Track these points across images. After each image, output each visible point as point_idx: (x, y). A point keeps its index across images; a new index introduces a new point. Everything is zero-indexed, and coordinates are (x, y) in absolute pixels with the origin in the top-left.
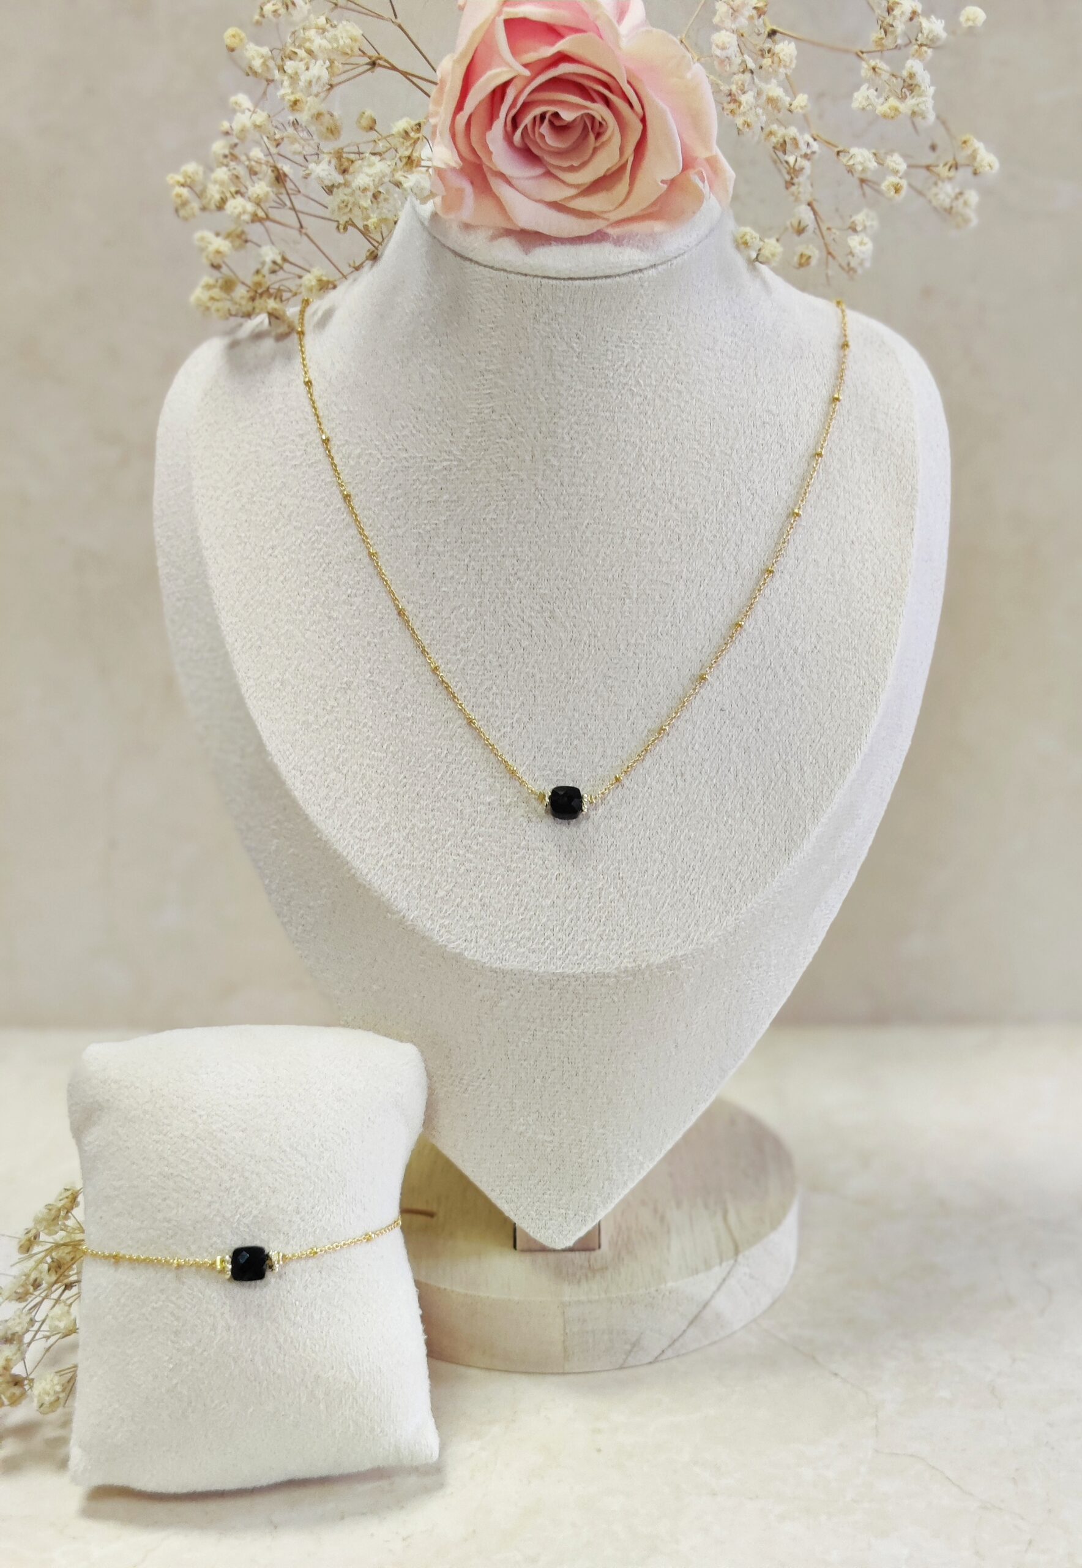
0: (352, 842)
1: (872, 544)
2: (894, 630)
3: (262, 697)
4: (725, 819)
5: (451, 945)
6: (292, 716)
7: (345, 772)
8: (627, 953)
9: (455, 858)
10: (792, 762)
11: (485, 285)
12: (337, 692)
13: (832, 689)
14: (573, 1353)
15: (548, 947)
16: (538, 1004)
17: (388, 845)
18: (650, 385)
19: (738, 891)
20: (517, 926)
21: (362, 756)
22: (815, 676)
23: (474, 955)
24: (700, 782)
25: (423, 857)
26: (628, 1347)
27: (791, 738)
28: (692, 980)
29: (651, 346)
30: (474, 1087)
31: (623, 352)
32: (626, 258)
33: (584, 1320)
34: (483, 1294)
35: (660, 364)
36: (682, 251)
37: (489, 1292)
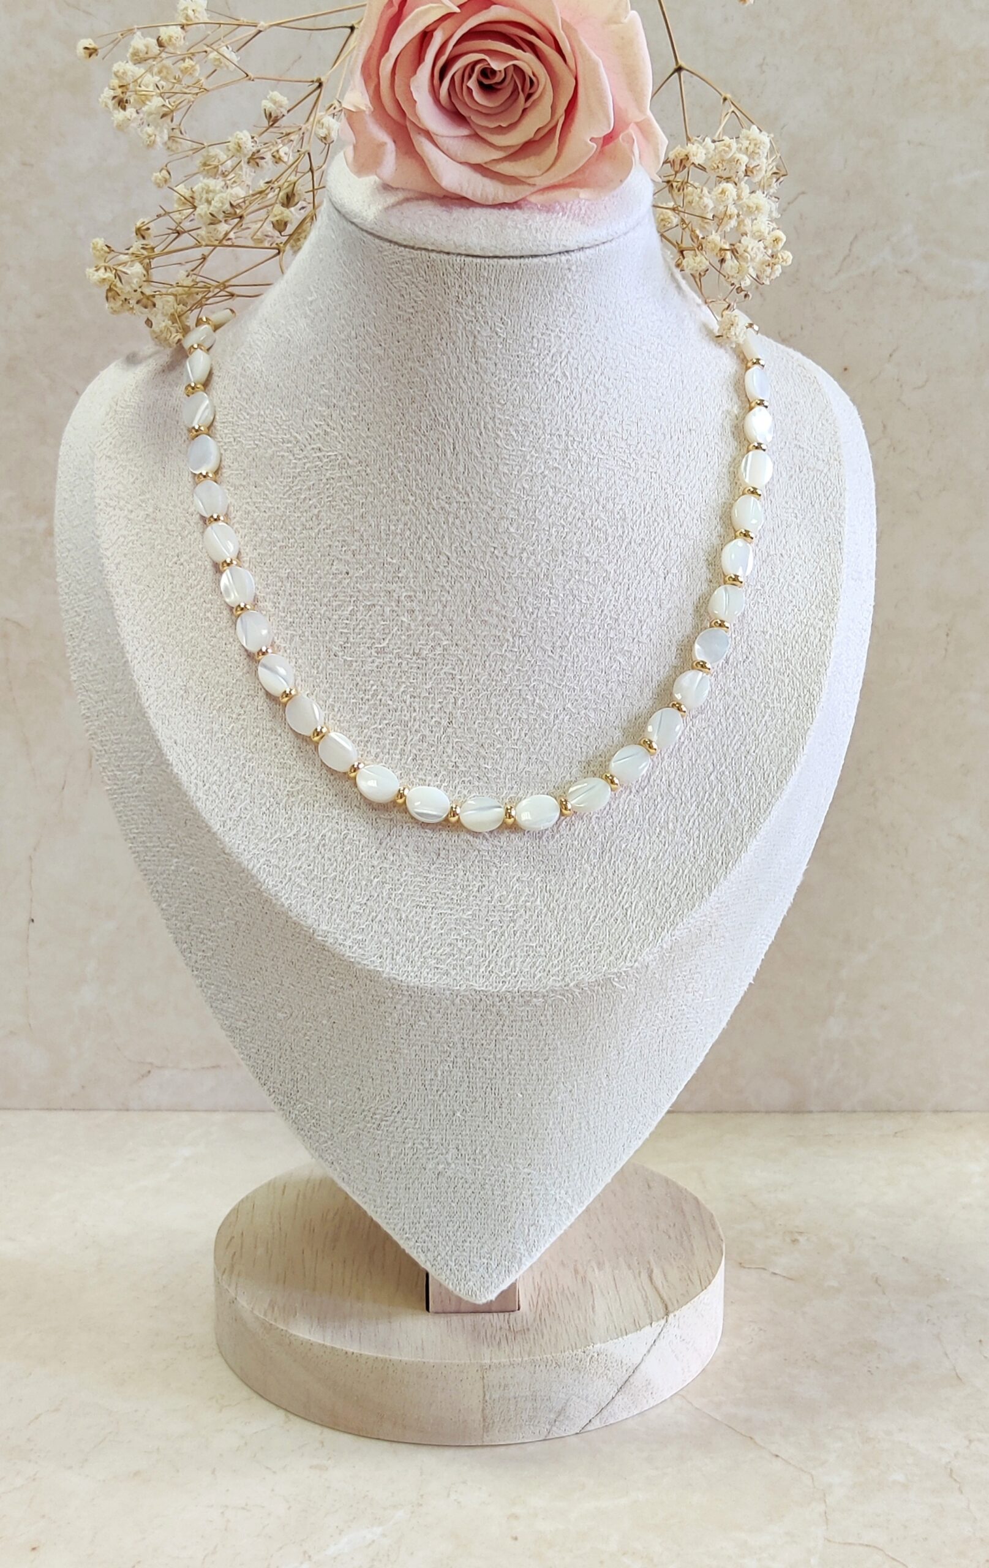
0: (257, 854)
2: (827, 643)
3: (164, 706)
4: (658, 830)
5: (365, 962)
6: (195, 725)
7: (251, 781)
8: (555, 970)
10: (727, 773)
11: (405, 266)
12: (244, 699)
13: (766, 699)
14: (494, 1422)
16: (459, 1027)
19: (673, 905)
21: (270, 764)
22: (748, 686)
23: (390, 973)
25: (335, 870)
26: (552, 1416)
27: (725, 747)
28: (625, 1002)
29: (578, 336)
30: (388, 1123)
31: (550, 341)
32: (553, 237)
33: (506, 1386)
34: (395, 1357)
35: (586, 357)
36: (610, 238)
37: (403, 1354)
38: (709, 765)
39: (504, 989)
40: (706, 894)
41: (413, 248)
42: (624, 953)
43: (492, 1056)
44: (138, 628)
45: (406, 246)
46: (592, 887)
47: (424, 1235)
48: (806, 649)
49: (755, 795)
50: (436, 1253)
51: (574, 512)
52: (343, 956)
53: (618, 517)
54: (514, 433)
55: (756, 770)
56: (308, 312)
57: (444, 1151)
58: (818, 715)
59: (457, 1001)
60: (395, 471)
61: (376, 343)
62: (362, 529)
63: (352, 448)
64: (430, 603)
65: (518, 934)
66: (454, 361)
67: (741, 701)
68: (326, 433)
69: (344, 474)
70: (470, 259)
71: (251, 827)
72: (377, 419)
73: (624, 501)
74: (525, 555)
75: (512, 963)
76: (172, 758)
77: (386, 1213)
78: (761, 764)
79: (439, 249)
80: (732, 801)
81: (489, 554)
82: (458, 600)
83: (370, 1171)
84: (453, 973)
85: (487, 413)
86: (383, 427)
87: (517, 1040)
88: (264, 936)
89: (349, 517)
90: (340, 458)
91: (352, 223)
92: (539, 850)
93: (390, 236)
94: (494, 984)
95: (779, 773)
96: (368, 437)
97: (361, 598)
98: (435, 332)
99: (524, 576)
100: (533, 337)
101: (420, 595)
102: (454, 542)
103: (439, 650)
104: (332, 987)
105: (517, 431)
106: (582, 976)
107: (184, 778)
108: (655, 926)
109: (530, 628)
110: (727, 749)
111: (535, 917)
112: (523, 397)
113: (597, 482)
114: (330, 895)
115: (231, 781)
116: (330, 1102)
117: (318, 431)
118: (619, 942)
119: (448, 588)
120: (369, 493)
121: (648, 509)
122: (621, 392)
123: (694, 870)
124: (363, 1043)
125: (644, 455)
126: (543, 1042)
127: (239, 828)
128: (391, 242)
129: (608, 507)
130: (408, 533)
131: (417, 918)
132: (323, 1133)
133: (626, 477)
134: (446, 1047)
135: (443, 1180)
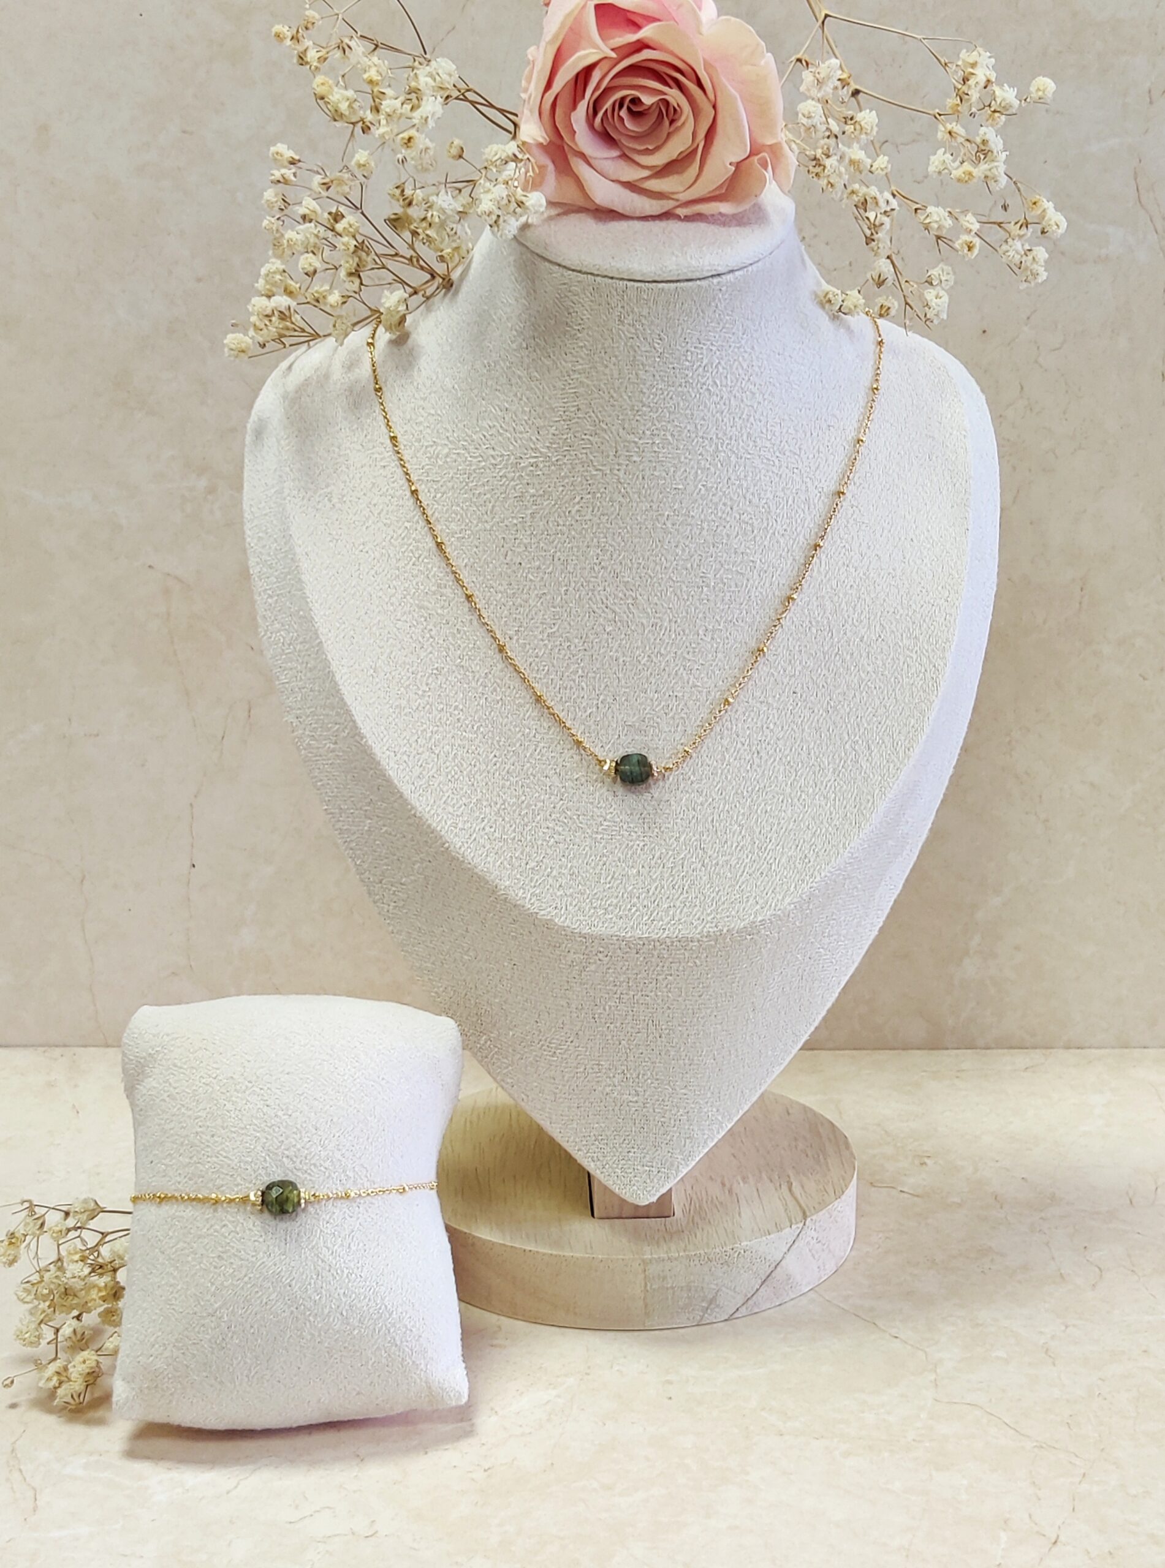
0: (445, 817)
1: (929, 542)
2: (952, 621)
4: (799, 793)
5: (542, 913)
6: (385, 701)
7: (437, 752)
8: (709, 918)
9: (545, 831)
10: (860, 742)
11: (573, 288)
12: (429, 677)
13: (896, 674)
14: (653, 1309)
15: (634, 914)
16: (624, 968)
17: (480, 820)
18: (726, 386)
19: (812, 860)
20: (605, 894)
21: (453, 737)
22: (879, 663)
23: (564, 922)
24: (775, 760)
25: (514, 831)
26: (705, 1304)
27: (859, 718)
28: (769, 945)
29: (727, 348)
30: (562, 1051)
31: (701, 353)
32: (706, 262)
33: (664, 1277)
34: (567, 1254)
35: (735, 367)
37: (574, 1252)
38: (844, 735)
41: (580, 272)
42: (769, 903)
43: (653, 993)
45: (573, 270)
47: (593, 1147)
51: (723, 508)
52: (523, 907)
53: (763, 510)
55: (886, 739)
57: (611, 1075)
58: (942, 688)
59: (623, 946)
68: (499, 434)
70: (631, 283)
73: (769, 495)
76: (365, 730)
77: (560, 1129)
78: (890, 734)
79: (604, 274)
80: (864, 767)
83: (546, 1092)
88: (451, 889)
91: (524, 245)
95: (907, 741)
97: (533, 587)
100: (687, 351)
106: (732, 923)
107: (375, 748)
108: (796, 879)
110: (860, 721)
112: (678, 404)
114: (510, 854)
115: (419, 752)
116: (511, 1033)
125: (786, 453)
129: (753, 501)
132: (505, 1061)
133: (770, 473)
135: (610, 1100)
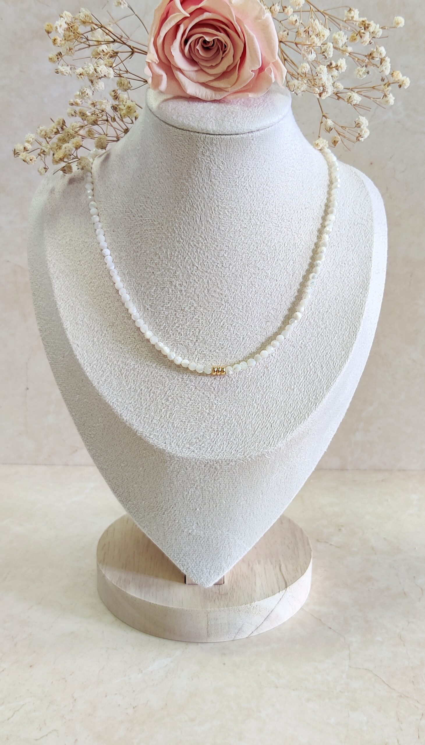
0: (113, 397)
2: (364, 303)
3: (73, 329)
4: (287, 389)
5: (158, 445)
7: (110, 364)
8: (240, 451)
10: (317, 363)
11: (179, 138)
13: (336, 329)
14: (212, 633)
16: (198, 474)
18: (256, 187)
23: (169, 450)
24: (275, 372)
26: (236, 631)
28: (270, 463)
29: (256, 169)
30: (168, 512)
31: (243, 171)
32: (246, 126)
33: (217, 619)
34: (171, 606)
35: (260, 178)
36: (271, 125)
37: (174, 605)
38: (310, 359)
39: (218, 458)
40: (307, 417)
41: (183, 129)
42: (270, 443)
43: (212, 486)
44: (63, 294)
45: (180, 129)
46: (257, 414)
47: (183, 559)
48: (354, 307)
49: (329, 373)
50: (188, 567)
51: (253, 247)
52: (149, 442)
53: (273, 249)
54: (227, 212)
55: (330, 361)
56: (137, 154)
57: (192, 524)
58: (358, 336)
59: (198, 463)
60: (175, 228)
61: (167, 171)
62: (160, 254)
63: (156, 217)
64: (189, 287)
65: (225, 434)
66: (201, 180)
67: (325, 330)
68: (144, 209)
69: (152, 228)
70: (208, 135)
71: (110, 384)
72: (167, 204)
73: (276, 241)
74: (231, 267)
75: (222, 447)
76: (76, 353)
77: (167, 549)
78: (332, 359)
79: (194, 131)
80: (319, 375)
81: (215, 266)
82: (201, 287)
83: (160, 531)
84: (196, 451)
85: (215, 204)
86: (169, 208)
87: (223, 480)
88: (116, 431)
89: (154, 248)
90: (150, 221)
91: (156, 116)
92: (235, 397)
93: (173, 124)
94: (214, 456)
95: (340, 363)
96: (163, 212)
97: (159, 284)
98: (192, 167)
99: (231, 276)
100: (236, 170)
101: (185, 284)
102: (200, 261)
103: (193, 308)
104: (144, 455)
105: (228, 212)
106: (252, 453)
107: (81, 361)
108: (284, 431)
109: (232, 299)
110: (318, 352)
111: (232, 427)
112: (231, 196)
113: (263, 234)
114: (144, 416)
115: (102, 364)
116: (143, 502)
117: (141, 208)
118: (268, 438)
119: (197, 281)
120: (163, 237)
121: (286, 245)
122: (275, 193)
123: (302, 406)
124: (157, 479)
125: (285, 221)
126: (234, 481)
127: (105, 385)
128: (173, 126)
129: (268, 244)
130: (180, 256)
131: (181, 427)
133: (276, 231)
134: (193, 482)
135: (191, 536)
